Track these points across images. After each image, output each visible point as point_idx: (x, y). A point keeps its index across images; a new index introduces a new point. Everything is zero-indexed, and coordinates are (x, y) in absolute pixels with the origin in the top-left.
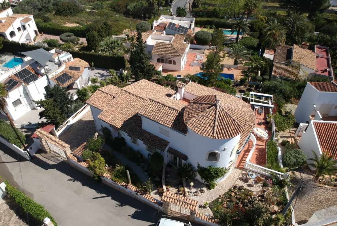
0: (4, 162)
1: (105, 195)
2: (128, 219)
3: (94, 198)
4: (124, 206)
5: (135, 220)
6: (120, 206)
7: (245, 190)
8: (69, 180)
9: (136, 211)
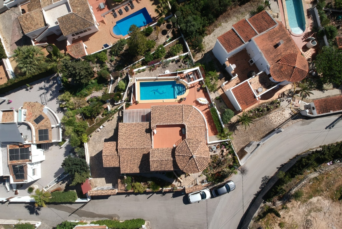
0: (78, 209)
1: (151, 194)
2: (172, 199)
3: (148, 198)
4: (165, 195)
5: (176, 198)
6: (163, 195)
7: (214, 155)
8: (125, 197)
9: (173, 194)
